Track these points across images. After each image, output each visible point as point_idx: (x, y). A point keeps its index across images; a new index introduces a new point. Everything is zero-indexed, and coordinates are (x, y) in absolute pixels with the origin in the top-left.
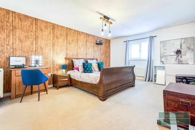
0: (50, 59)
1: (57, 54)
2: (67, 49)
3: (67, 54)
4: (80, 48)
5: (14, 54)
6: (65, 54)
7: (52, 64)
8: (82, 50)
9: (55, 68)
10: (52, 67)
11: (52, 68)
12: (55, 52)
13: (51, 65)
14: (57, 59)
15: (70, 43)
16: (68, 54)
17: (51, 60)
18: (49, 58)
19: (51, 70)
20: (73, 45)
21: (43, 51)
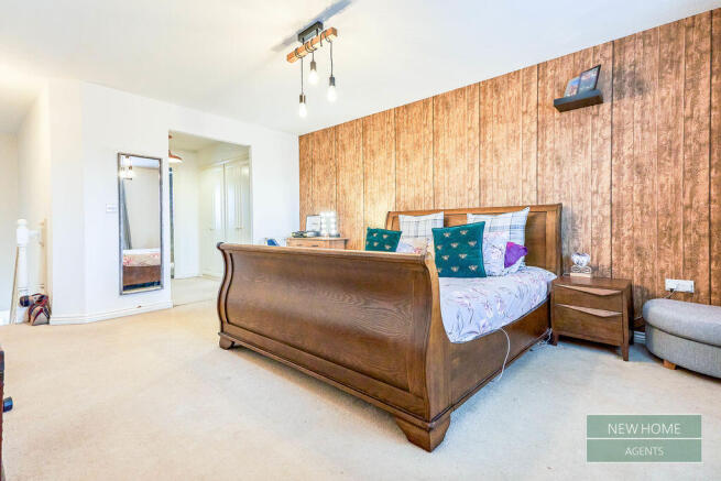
2: (397, 183)
3: (397, 200)
4: (447, 166)
6: (394, 200)
8: (460, 168)
15: (407, 158)
16: (402, 199)
20: (417, 163)
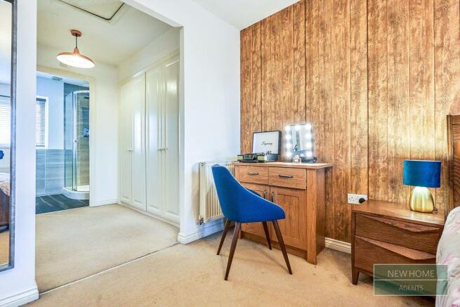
0: (357, 133)
1: (393, 102)
5: (263, 128)
7: (365, 151)
9: (382, 175)
10: (364, 164)
11: (364, 172)
12: (382, 95)
13: (358, 158)
14: (391, 131)
17: (361, 136)
18: (349, 125)
19: (359, 180)
21: (329, 104)
